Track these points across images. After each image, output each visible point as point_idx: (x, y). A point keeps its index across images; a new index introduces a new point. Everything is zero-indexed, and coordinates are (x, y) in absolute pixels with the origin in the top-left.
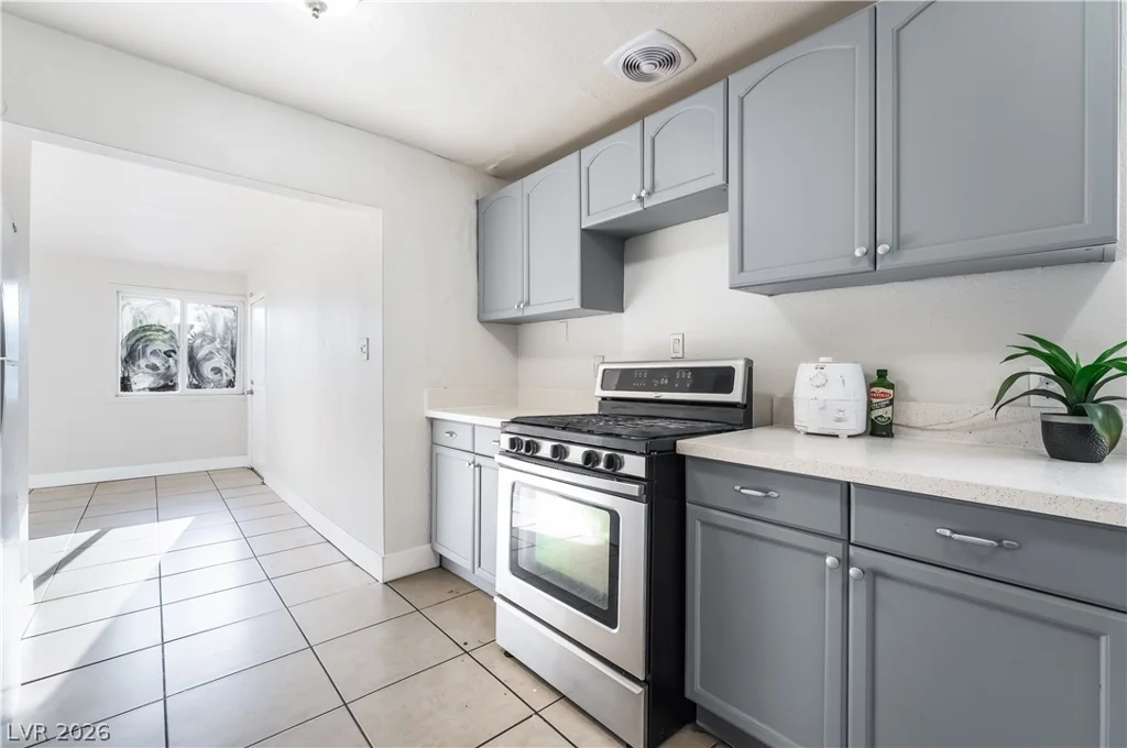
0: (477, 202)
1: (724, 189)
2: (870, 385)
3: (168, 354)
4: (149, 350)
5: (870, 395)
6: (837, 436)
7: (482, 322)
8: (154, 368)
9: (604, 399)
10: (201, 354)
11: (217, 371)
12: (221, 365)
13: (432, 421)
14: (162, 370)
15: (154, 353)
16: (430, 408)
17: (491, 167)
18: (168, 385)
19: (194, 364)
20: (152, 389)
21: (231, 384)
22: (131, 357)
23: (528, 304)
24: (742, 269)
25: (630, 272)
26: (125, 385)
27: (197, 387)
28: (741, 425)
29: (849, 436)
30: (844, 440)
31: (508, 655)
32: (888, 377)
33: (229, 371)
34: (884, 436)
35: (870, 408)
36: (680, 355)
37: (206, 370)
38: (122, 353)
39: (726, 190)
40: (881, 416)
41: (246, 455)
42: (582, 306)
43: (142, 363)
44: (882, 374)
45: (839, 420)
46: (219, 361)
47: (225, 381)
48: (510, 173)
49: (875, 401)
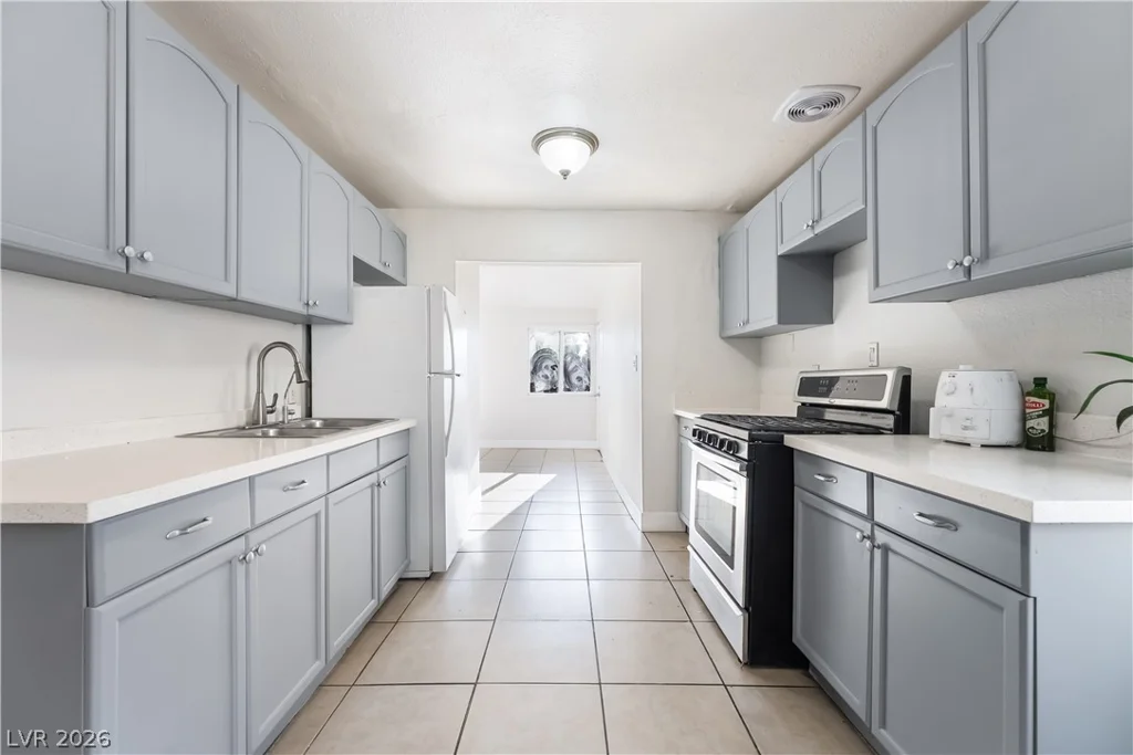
0: (719, 239)
1: (863, 212)
2: (1024, 394)
3: (553, 368)
4: (544, 365)
5: (1024, 406)
6: (969, 445)
7: (723, 338)
8: (547, 377)
9: (803, 404)
10: (570, 368)
11: (580, 379)
12: (582, 375)
13: (678, 417)
14: (550, 378)
15: (546, 367)
16: (677, 408)
17: (729, 208)
18: (554, 390)
19: (567, 375)
20: (546, 391)
21: (588, 389)
22: (534, 371)
23: (748, 322)
24: (877, 284)
25: (836, 283)
26: (532, 390)
27: (569, 390)
28: (891, 430)
29: (982, 446)
30: (976, 449)
31: (695, 590)
32: (1047, 386)
33: (586, 379)
34: (1039, 450)
35: (1024, 418)
36: (875, 364)
37: (574, 378)
38: (530, 368)
39: (866, 213)
40: (1033, 428)
41: (596, 440)
42: (780, 322)
43: (540, 374)
44: (1040, 382)
45: (966, 428)
46: (581, 372)
47: (584, 387)
48: (742, 209)
49: (1028, 411)
